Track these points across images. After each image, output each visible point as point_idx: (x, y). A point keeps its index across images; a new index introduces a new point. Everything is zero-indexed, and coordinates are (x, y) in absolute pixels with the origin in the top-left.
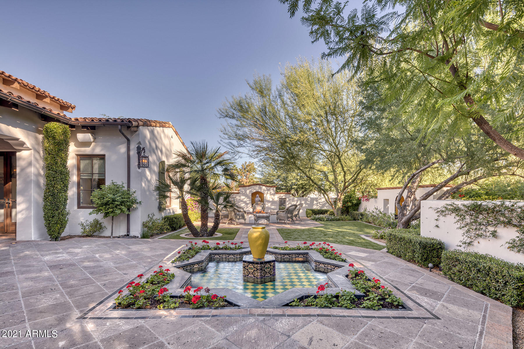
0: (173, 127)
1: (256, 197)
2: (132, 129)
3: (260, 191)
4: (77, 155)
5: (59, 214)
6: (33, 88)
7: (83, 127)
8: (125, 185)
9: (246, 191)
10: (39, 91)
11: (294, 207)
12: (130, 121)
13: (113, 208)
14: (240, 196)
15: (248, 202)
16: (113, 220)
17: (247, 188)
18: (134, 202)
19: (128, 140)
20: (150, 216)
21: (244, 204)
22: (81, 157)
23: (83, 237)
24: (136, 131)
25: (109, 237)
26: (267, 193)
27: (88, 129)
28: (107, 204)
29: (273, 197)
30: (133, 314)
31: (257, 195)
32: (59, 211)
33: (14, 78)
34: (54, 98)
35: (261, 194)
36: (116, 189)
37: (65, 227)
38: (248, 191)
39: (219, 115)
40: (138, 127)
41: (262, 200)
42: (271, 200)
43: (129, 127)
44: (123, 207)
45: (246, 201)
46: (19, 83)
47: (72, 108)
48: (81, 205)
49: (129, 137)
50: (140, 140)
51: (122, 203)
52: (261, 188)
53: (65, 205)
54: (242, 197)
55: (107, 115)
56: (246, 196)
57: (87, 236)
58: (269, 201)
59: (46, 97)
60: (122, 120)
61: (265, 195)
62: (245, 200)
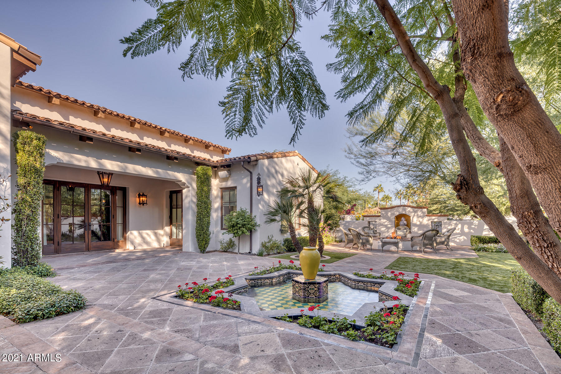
0: (299, 155)
1: (401, 220)
2: (251, 163)
3: (404, 213)
4: (221, 188)
5: (204, 233)
6: (201, 142)
7: (222, 166)
8: (249, 210)
9: (387, 214)
10: (205, 143)
11: (434, 232)
12: (249, 158)
13: (237, 230)
14: (380, 220)
15: (389, 226)
16: (239, 239)
17: (389, 210)
18: (255, 225)
19: (251, 173)
20: (270, 237)
21: (385, 228)
22: (223, 189)
23: (222, 252)
24: (256, 165)
25: (237, 253)
26: (414, 215)
27: (224, 168)
28: (233, 226)
29: (421, 220)
30: (176, 302)
31: (403, 219)
32: (204, 231)
33: (189, 137)
34: (215, 146)
35: (407, 217)
36: (242, 214)
37: (208, 244)
38: (389, 214)
39: (348, 135)
40: (257, 161)
41: (408, 225)
42: (418, 223)
43: (249, 162)
44: (244, 229)
45: (387, 225)
46: (193, 140)
47: (229, 151)
48: (224, 227)
49: (251, 170)
50: (259, 172)
51: (244, 225)
52: (405, 210)
53: (208, 227)
54: (383, 221)
55: (266, 151)
56: (388, 219)
57: (224, 251)
58: (415, 225)
59: (210, 146)
60: (244, 157)
61: (411, 218)
62: (386, 223)
